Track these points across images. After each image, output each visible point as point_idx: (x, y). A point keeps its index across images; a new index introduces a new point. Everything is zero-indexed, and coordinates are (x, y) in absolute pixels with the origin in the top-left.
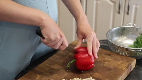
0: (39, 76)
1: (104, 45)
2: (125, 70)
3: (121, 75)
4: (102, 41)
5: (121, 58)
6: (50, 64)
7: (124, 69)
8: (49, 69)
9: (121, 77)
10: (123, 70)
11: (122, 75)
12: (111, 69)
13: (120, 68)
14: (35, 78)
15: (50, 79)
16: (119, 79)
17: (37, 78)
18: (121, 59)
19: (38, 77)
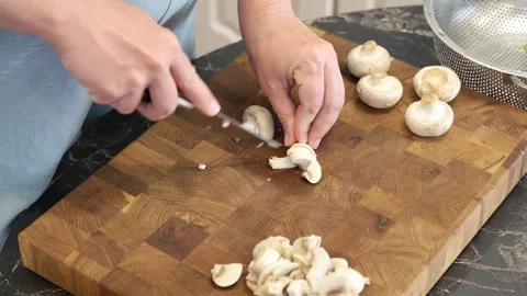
0: (131, 199)
1: (418, 32)
2: (500, 173)
3: (479, 200)
4: (408, 14)
5: (484, 114)
6: (177, 143)
7: (492, 171)
8: (172, 163)
9: (479, 208)
10: (489, 175)
11: (485, 198)
12: (437, 171)
13: (480, 164)
14: (118, 210)
15: (176, 214)
16: (470, 218)
17: (125, 210)
18: (485, 118)
19: (128, 206)
